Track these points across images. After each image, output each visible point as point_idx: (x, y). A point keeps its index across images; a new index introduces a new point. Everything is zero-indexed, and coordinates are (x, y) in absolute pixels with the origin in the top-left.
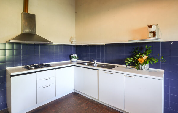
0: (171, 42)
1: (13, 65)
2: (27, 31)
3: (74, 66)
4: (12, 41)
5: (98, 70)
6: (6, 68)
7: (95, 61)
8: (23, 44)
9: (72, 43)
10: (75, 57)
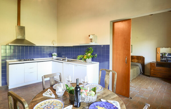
0: (102, 45)
1: (11, 59)
2: (20, 37)
3: (52, 61)
4: (9, 44)
5: (63, 63)
6: (7, 61)
7: (66, 58)
8: (17, 46)
9: (54, 45)
10: (55, 55)
